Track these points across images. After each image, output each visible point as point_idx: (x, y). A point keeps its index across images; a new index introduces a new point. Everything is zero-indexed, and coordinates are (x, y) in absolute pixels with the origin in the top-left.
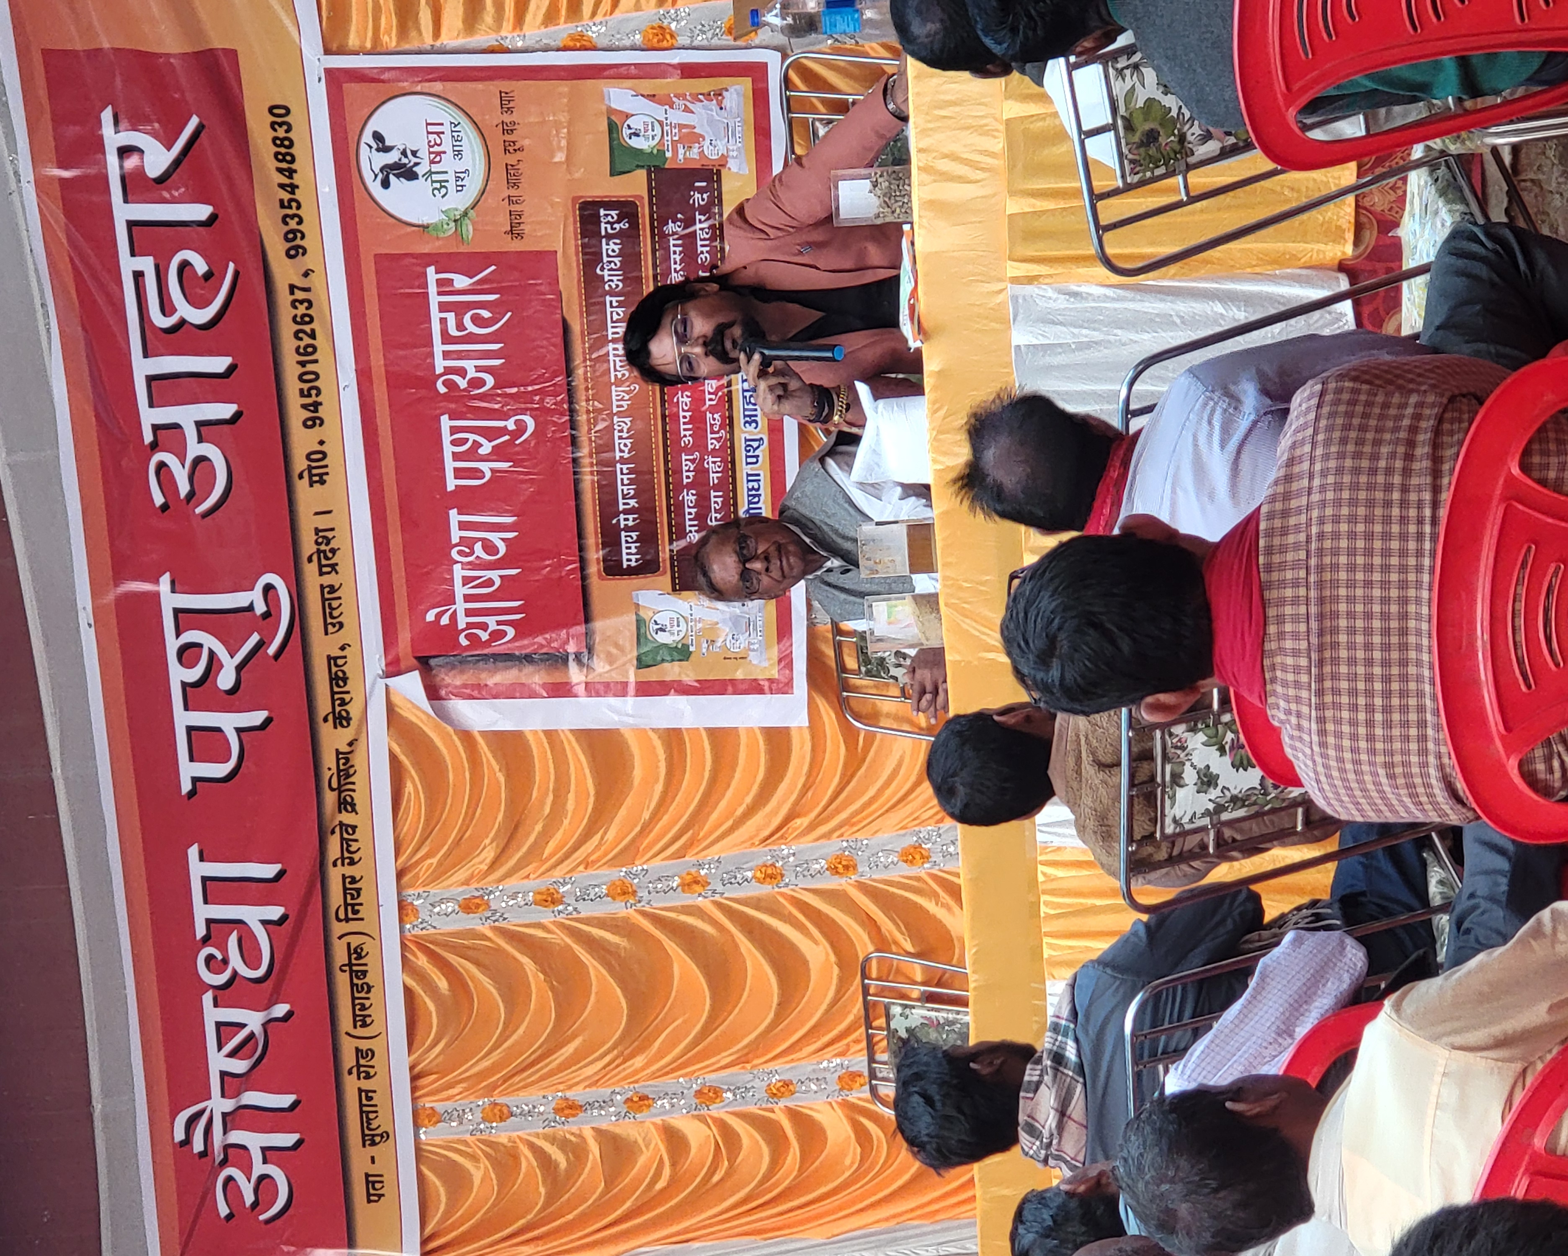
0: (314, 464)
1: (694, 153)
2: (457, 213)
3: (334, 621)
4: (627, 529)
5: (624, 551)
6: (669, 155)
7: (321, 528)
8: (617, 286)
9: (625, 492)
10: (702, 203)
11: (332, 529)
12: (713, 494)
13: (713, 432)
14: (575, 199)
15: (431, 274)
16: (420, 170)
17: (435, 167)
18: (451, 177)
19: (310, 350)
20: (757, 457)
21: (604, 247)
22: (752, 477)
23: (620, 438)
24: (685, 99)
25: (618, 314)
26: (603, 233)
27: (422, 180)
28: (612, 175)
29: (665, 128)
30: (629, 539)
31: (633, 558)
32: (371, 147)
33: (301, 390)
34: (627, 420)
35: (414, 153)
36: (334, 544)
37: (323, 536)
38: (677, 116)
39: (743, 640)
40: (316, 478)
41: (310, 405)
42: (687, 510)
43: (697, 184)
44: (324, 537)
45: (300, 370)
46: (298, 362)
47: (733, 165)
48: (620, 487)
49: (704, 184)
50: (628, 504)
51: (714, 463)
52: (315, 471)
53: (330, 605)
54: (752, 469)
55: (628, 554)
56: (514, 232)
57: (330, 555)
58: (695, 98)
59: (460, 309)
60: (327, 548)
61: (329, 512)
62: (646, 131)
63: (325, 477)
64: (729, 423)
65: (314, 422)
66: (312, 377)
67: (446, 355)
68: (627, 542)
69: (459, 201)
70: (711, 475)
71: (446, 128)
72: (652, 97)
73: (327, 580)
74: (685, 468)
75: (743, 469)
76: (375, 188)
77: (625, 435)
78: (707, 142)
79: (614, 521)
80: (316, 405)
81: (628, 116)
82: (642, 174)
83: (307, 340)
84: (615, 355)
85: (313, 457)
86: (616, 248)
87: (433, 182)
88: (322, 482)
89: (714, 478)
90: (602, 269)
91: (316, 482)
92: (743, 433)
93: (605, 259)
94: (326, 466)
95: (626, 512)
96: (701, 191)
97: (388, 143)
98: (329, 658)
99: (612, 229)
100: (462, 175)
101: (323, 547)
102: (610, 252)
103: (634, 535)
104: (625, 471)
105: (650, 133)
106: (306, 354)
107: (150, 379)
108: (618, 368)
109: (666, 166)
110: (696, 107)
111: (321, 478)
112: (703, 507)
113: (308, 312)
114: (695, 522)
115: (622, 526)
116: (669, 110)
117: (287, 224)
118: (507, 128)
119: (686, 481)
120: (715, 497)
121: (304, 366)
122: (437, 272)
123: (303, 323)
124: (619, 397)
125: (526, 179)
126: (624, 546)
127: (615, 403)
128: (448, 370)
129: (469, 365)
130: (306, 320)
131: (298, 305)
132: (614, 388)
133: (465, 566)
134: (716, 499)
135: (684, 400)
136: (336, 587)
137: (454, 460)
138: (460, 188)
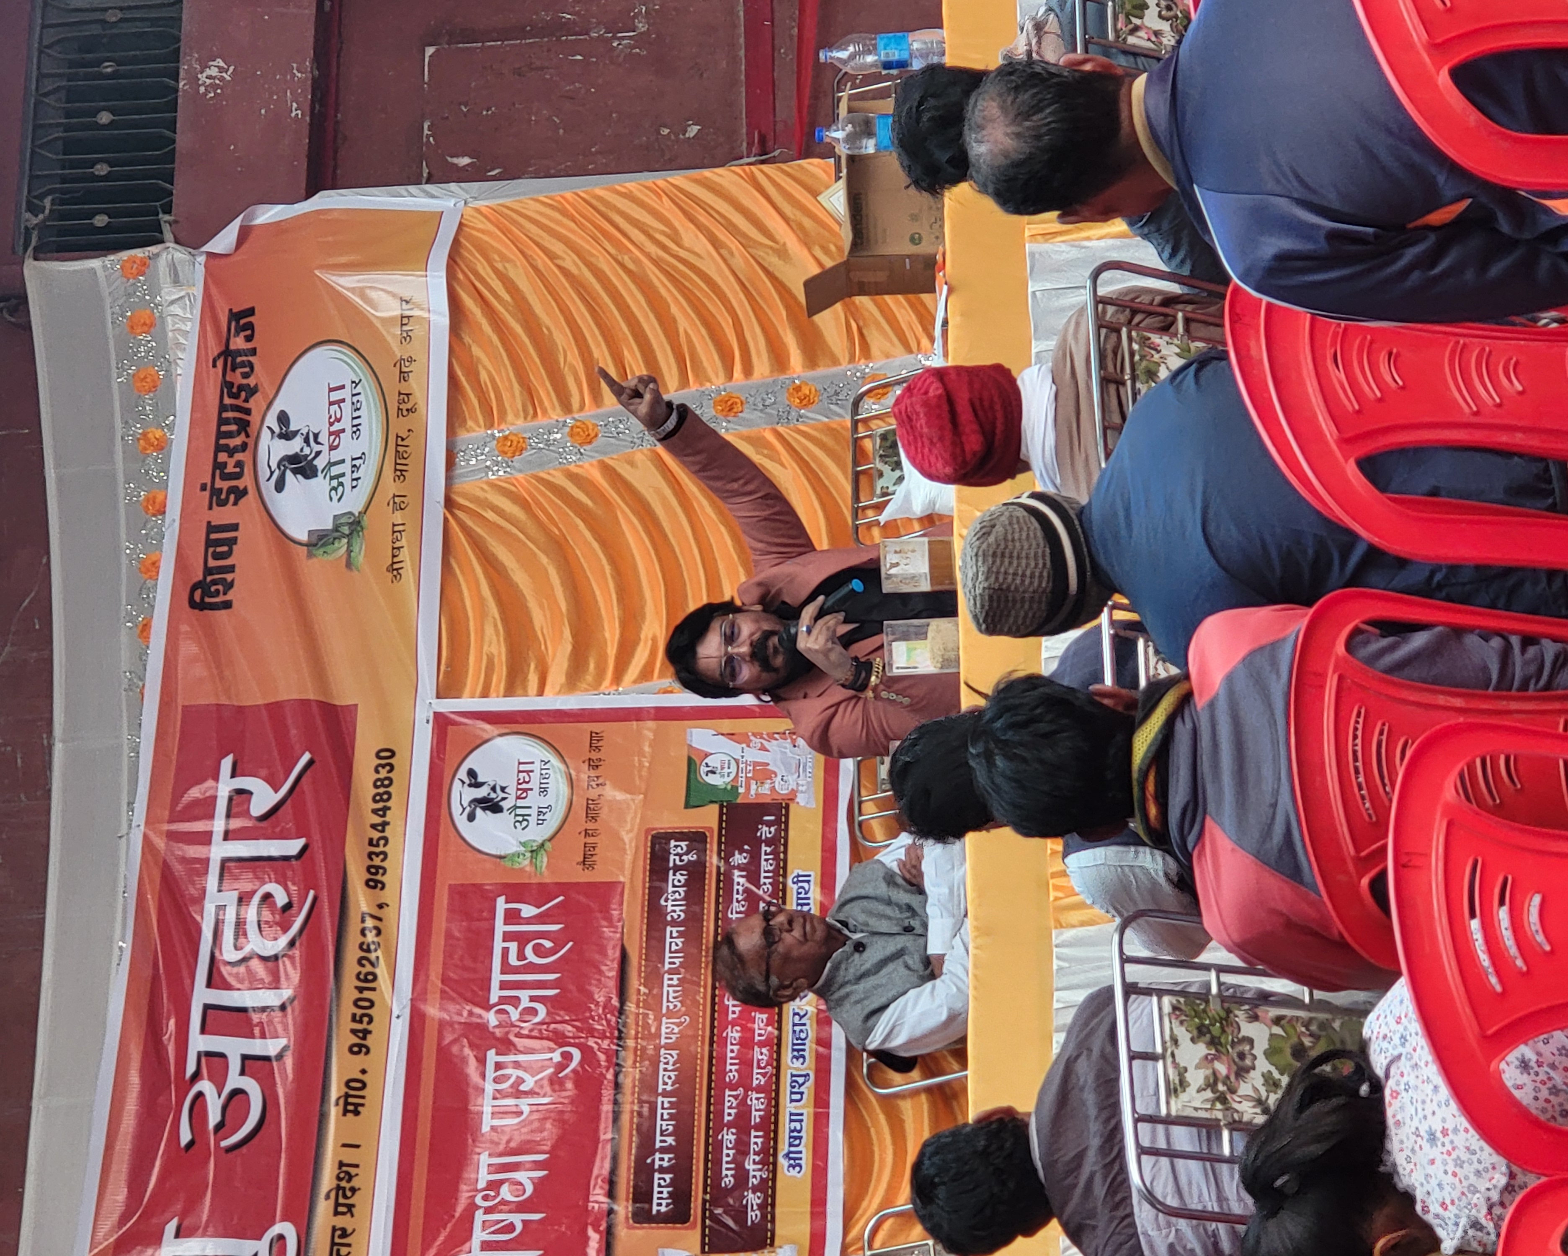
0: (352, 1093)
1: (765, 789)
2: (535, 844)
4: (662, 1170)
5: (656, 1195)
6: (741, 790)
7: (346, 1161)
8: (679, 916)
9: (664, 1128)
10: (769, 836)
11: (357, 1166)
12: (753, 1133)
13: (759, 1067)
14: (648, 831)
15: (501, 904)
16: (505, 805)
17: (520, 803)
18: (534, 812)
19: (370, 977)
20: (802, 1093)
21: (671, 877)
22: (796, 1117)
23: (665, 1070)
24: (762, 738)
25: (677, 945)
26: (671, 864)
27: (506, 813)
28: (687, 806)
29: (741, 766)
30: (662, 1182)
31: (664, 1202)
32: (463, 783)
33: (354, 1015)
34: (674, 1053)
35: (503, 789)
36: (355, 1183)
37: (345, 1171)
38: (753, 755)
40: (351, 1108)
41: (359, 1031)
42: (725, 1151)
43: (766, 818)
44: (347, 1173)
45: (357, 995)
46: (356, 988)
47: (801, 799)
48: (659, 1122)
49: (772, 818)
50: (665, 1141)
51: (757, 1099)
52: (351, 1100)
53: (338, 1251)
54: (795, 1108)
55: (659, 1198)
56: (587, 861)
57: (349, 1194)
58: (771, 736)
59: (522, 939)
60: (348, 1186)
61: (358, 1146)
62: (722, 768)
63: (360, 1109)
64: (777, 1062)
65: (359, 1049)
66: (367, 1004)
67: (504, 985)
68: (660, 1186)
69: (537, 833)
70: (754, 1113)
71: (536, 767)
72: (730, 735)
73: (341, 1221)
74: (727, 1104)
75: (787, 1107)
76: (461, 821)
77: (670, 1067)
78: (779, 777)
79: (649, 1161)
80: (366, 1033)
81: (707, 755)
82: (715, 808)
83: (369, 968)
84: (669, 986)
85: (353, 1084)
86: (682, 879)
87: (516, 815)
88: (357, 1113)
89: (756, 1117)
90: (666, 900)
91: (350, 1111)
92: (791, 1065)
93: (671, 889)
94: (363, 1097)
95: (663, 1150)
96: (769, 824)
97: (480, 780)
99: (681, 861)
100: (544, 810)
101: (343, 1184)
102: (676, 883)
103: (668, 1177)
104: (666, 1105)
105: (726, 770)
106: (366, 980)
107: (207, 1007)
108: (671, 999)
109: (739, 801)
110: (772, 745)
111: (356, 1108)
112: (742, 1149)
113: (376, 939)
114: (732, 1166)
115: (656, 1167)
116: (746, 749)
117: (372, 859)
118: (593, 765)
119: (727, 1118)
120: (756, 1137)
121: (361, 992)
122: (507, 902)
123: (368, 950)
124: (669, 1029)
125: (604, 814)
126: (656, 1189)
127: (663, 1035)
128: (503, 1000)
129: (524, 995)
130: (372, 947)
131: (367, 932)
132: (664, 1020)
133: (488, 1211)
134: (756, 1140)
135: (734, 1034)
136: (349, 1232)
137: (494, 1098)
138: (540, 822)
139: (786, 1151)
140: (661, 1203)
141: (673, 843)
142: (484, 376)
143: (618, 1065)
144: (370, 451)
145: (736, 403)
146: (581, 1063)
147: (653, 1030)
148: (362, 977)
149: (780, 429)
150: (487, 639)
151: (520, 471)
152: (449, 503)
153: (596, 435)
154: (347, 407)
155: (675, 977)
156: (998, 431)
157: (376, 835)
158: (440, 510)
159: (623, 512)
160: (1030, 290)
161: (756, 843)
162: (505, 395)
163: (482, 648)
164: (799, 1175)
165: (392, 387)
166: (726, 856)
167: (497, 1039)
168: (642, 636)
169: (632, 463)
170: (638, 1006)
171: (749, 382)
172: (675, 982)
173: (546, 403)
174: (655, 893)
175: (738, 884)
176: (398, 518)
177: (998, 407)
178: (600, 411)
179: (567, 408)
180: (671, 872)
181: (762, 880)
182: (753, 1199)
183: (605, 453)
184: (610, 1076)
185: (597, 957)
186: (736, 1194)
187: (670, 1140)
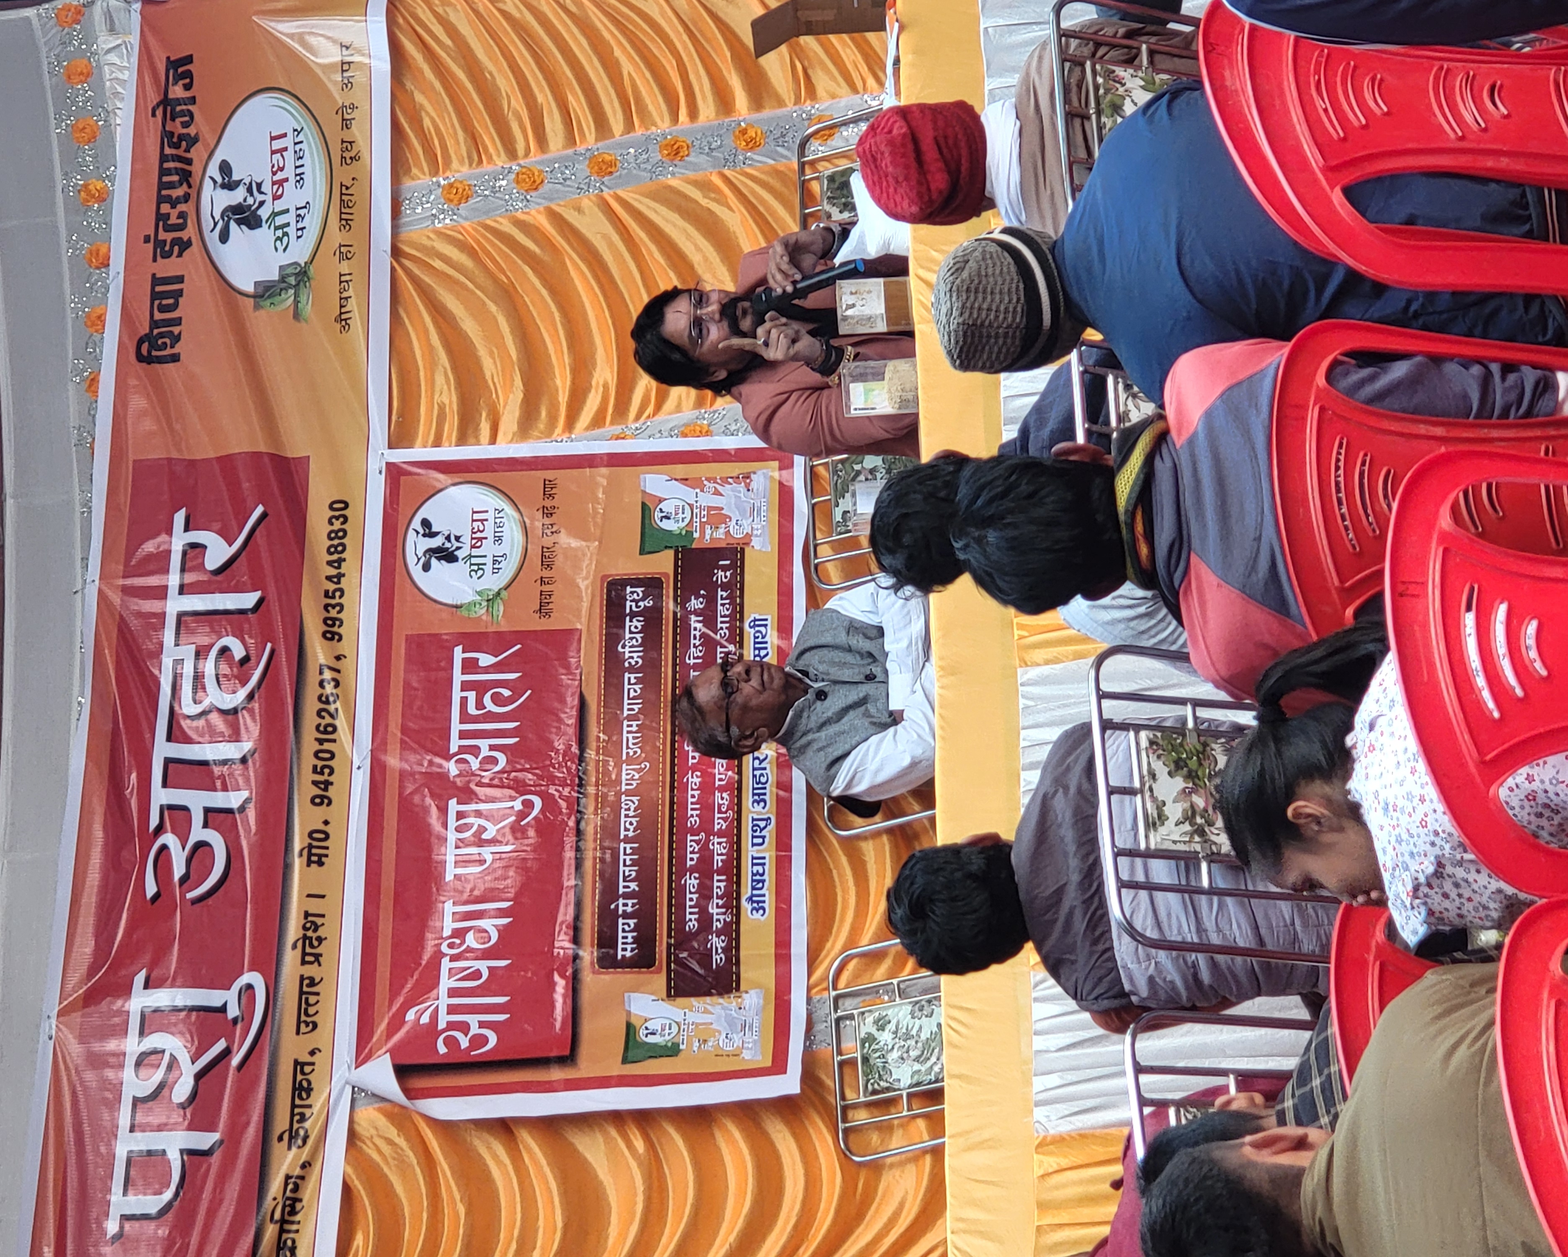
0: (315, 843)
1: (720, 533)
2: (491, 593)
3: (309, 1019)
4: (626, 915)
5: (620, 940)
6: (696, 535)
7: (310, 912)
8: (637, 662)
9: (627, 874)
10: (724, 580)
11: (323, 916)
12: (716, 877)
13: (720, 812)
14: (604, 577)
15: (459, 654)
16: (460, 554)
17: (475, 552)
18: (489, 561)
19: (330, 729)
20: (764, 837)
21: (628, 623)
22: (758, 861)
23: (627, 816)
24: (715, 482)
25: (635, 691)
26: (628, 611)
27: (461, 563)
28: (642, 552)
29: (695, 511)
30: (626, 927)
31: (629, 947)
32: (418, 533)
33: (315, 767)
34: (635, 799)
35: (457, 539)
36: (321, 932)
37: (311, 921)
38: (707, 499)
39: (737, 1039)
40: (314, 858)
41: (321, 782)
42: (688, 896)
43: (721, 563)
44: (313, 922)
45: (317, 747)
46: (317, 739)
47: (756, 543)
48: (622, 868)
49: (728, 562)
50: (628, 887)
51: (720, 843)
52: (314, 851)
53: (307, 999)
54: (758, 851)
55: (623, 943)
56: (543, 609)
57: (315, 943)
58: (725, 481)
59: (480, 688)
60: (314, 935)
61: (323, 897)
62: (677, 514)
63: (324, 859)
64: (738, 806)
65: (322, 800)
66: (327, 755)
67: (463, 735)
68: (624, 931)
69: (493, 582)
70: (716, 857)
71: (490, 516)
72: (684, 480)
73: (309, 970)
74: (689, 849)
75: (749, 851)
76: (416, 571)
77: (631, 813)
78: (734, 522)
79: (613, 906)
80: (327, 784)
81: (661, 500)
82: (670, 553)
83: (328, 720)
84: (628, 732)
85: (315, 835)
86: (639, 625)
87: (471, 564)
88: (320, 864)
89: (718, 861)
90: (624, 647)
91: (314, 862)
92: (751, 810)
93: (628, 636)
94: (327, 848)
95: (626, 896)
96: (725, 569)
97: (434, 529)
98: (296, 1062)
99: (637, 607)
100: (499, 559)
101: (310, 933)
102: (633, 629)
103: (632, 922)
104: (628, 851)
105: (680, 516)
106: (325, 732)
107: (168, 761)
108: (631, 745)
109: (694, 546)
110: (726, 489)
111: (320, 859)
112: (705, 892)
113: (334, 691)
114: (696, 910)
115: (620, 912)
116: (700, 494)
117: (328, 611)
118: (548, 512)
119: (689, 863)
120: (718, 881)
121: (321, 744)
122: (464, 652)
123: (327, 702)
124: (629, 776)
125: (559, 561)
126: (621, 934)
127: (624, 782)
128: (463, 749)
129: (484, 744)
130: (331, 699)
131: (325, 684)
132: (624, 766)
133: (454, 958)
134: (719, 884)
135: (694, 780)
136: (317, 981)
137: (457, 847)
138: (496, 571)
139: (749, 894)
140: (625, 948)
141: (629, 589)
142: (427, 122)
143: (579, 812)
144: (314, 201)
145: (682, 147)
146: (542, 811)
147: (614, 777)
148: (322, 729)
149: (727, 172)
150: (437, 389)
151: (466, 219)
152: (396, 252)
153: (542, 182)
154: (289, 155)
155: (634, 723)
156: (963, 169)
157: (331, 587)
158: (387, 259)
159: (571, 259)
160: (982, 27)
161: (712, 588)
162: (450, 143)
163: (433, 398)
164: (763, 918)
165: (335, 135)
166: (682, 600)
167: (458, 788)
168: (594, 383)
169: (579, 210)
170: (598, 753)
171: (695, 125)
172: (634, 729)
173: (491, 150)
174: (612, 639)
175: (695, 629)
176: (345, 267)
177: (963, 144)
178: (546, 156)
179: (512, 154)
180: (628, 618)
181: (719, 625)
182: (717, 943)
183: (551, 200)
184: (571, 823)
185: (556, 705)
186: (701, 938)
187: (633, 886)
